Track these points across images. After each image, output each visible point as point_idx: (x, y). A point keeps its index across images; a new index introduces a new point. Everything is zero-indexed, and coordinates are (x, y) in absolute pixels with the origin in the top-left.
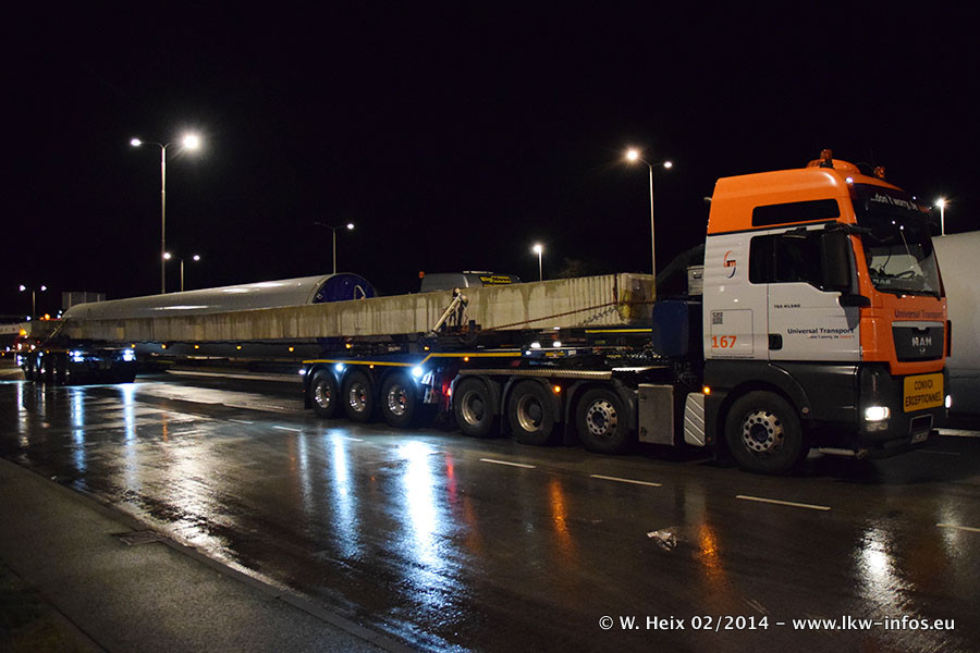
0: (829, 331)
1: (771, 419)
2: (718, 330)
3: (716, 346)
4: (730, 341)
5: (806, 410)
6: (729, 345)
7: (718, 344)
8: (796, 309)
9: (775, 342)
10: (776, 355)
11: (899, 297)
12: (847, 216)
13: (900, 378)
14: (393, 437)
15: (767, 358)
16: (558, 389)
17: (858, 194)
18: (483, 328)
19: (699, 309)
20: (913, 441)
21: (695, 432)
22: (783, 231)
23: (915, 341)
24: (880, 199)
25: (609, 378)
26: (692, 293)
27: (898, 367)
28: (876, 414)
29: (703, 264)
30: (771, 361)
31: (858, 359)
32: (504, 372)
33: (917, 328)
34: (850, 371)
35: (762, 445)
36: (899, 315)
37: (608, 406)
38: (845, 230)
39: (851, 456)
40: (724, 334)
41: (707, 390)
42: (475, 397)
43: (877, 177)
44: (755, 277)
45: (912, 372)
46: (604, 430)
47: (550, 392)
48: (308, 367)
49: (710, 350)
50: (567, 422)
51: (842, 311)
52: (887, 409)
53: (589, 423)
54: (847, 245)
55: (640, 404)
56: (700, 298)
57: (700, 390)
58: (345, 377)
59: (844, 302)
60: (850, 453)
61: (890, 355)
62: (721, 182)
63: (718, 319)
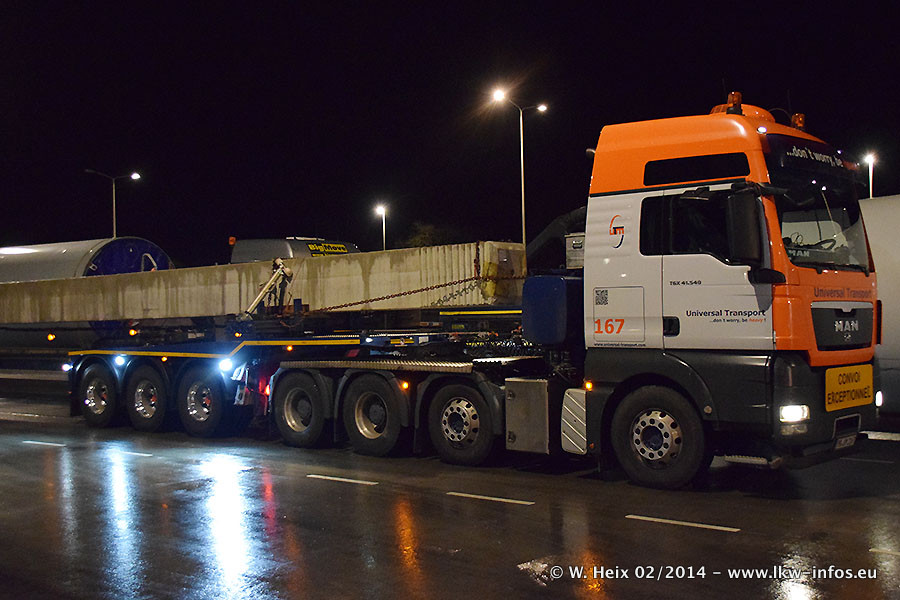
0: (736, 314)
1: (667, 420)
2: (602, 311)
3: (599, 331)
4: (617, 325)
5: (708, 409)
6: (616, 330)
7: (603, 329)
8: (697, 286)
9: (671, 326)
10: (672, 342)
11: (820, 272)
12: (759, 174)
13: (821, 371)
14: (193, 450)
15: (661, 347)
16: (405, 385)
17: (772, 147)
18: (311, 309)
19: (580, 285)
20: (837, 447)
21: (575, 437)
22: (682, 191)
23: (839, 325)
24: (797, 152)
25: (469, 371)
26: (571, 266)
27: (818, 357)
28: (793, 414)
29: (584, 231)
30: (666, 350)
31: (770, 347)
32: (337, 364)
33: (841, 310)
34: (761, 361)
35: (655, 453)
36: (820, 294)
37: (468, 406)
38: (756, 190)
39: (763, 465)
40: (610, 316)
41: (589, 386)
42: (301, 396)
43: (795, 126)
44: (647, 247)
45: (836, 363)
46: (463, 436)
47: (395, 390)
48: (76, 360)
49: (592, 336)
50: (417, 426)
51: (751, 289)
52: (805, 408)
53: (446, 427)
54: (758, 209)
55: (507, 402)
56: (580, 272)
57: (581, 386)
58: (128, 372)
59: (753, 278)
60: (762, 461)
61: (809, 343)
62: (607, 131)
63: (602, 298)
